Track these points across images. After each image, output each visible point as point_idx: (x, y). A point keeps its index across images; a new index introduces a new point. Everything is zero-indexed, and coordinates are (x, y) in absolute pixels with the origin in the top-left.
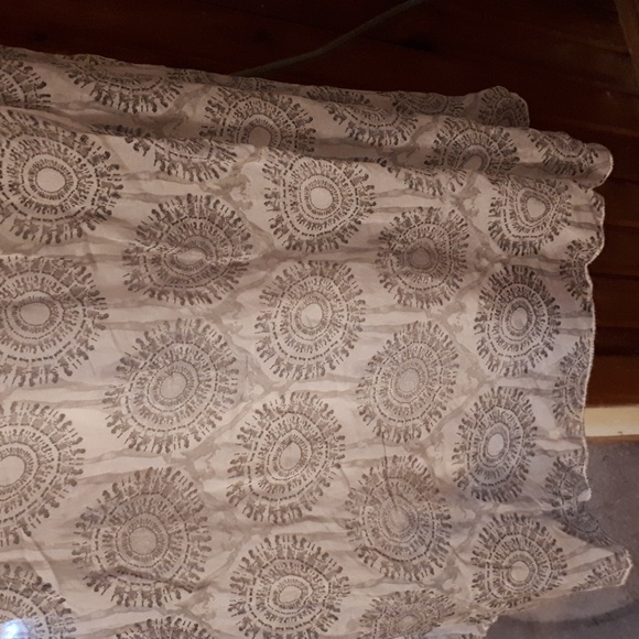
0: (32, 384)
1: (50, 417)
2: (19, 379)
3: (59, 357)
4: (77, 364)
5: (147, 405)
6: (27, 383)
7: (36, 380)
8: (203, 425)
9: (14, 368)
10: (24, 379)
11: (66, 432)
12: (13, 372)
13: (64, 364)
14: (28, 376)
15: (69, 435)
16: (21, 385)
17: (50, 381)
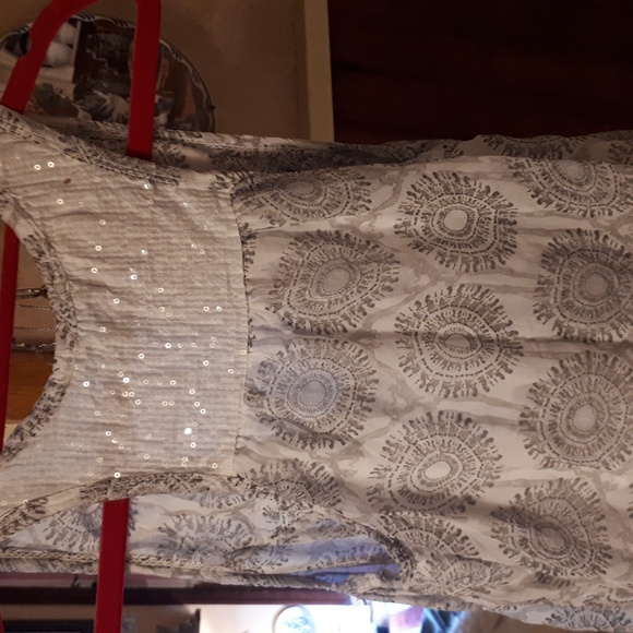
0: (455, 396)
1: (474, 431)
2: (444, 392)
3: (479, 375)
4: (494, 382)
5: (561, 435)
6: (451, 395)
7: (459, 393)
8: (614, 459)
9: (441, 383)
10: (448, 392)
11: (488, 448)
12: (440, 386)
13: (483, 381)
14: (452, 389)
15: (490, 451)
16: (446, 397)
17: (471, 395)
